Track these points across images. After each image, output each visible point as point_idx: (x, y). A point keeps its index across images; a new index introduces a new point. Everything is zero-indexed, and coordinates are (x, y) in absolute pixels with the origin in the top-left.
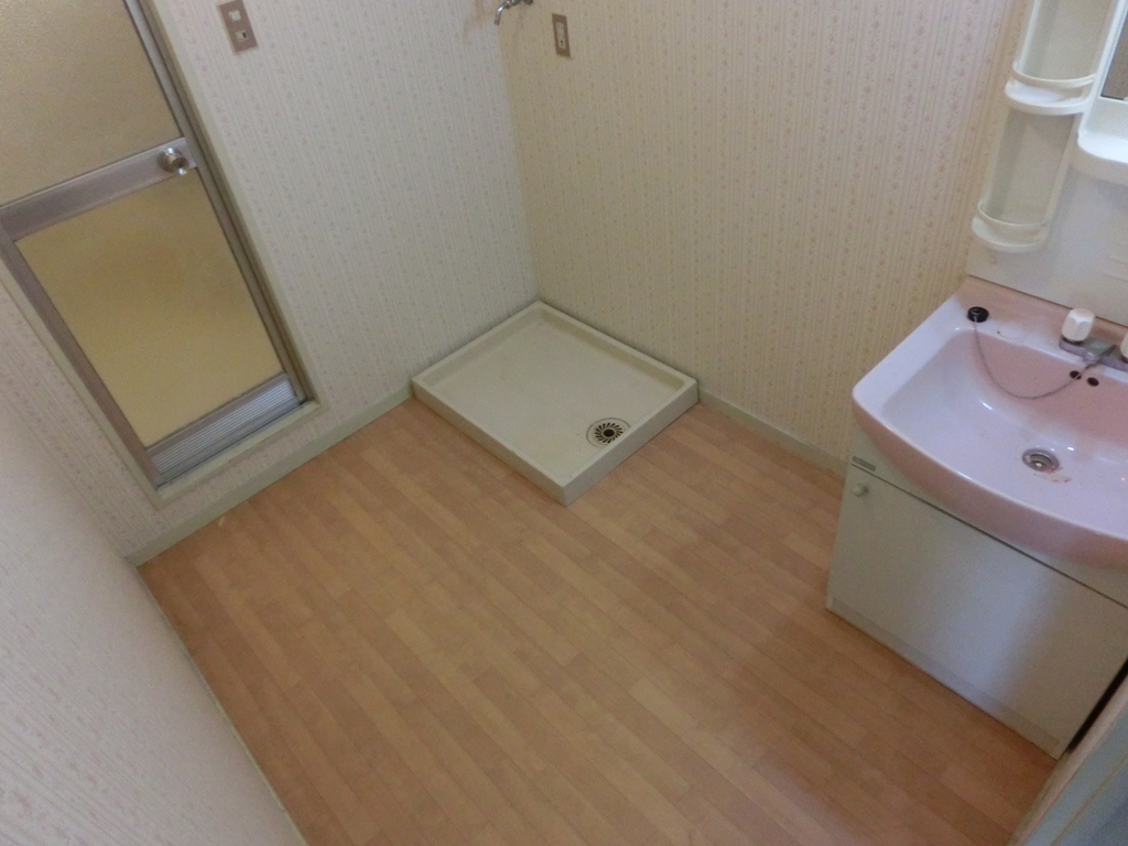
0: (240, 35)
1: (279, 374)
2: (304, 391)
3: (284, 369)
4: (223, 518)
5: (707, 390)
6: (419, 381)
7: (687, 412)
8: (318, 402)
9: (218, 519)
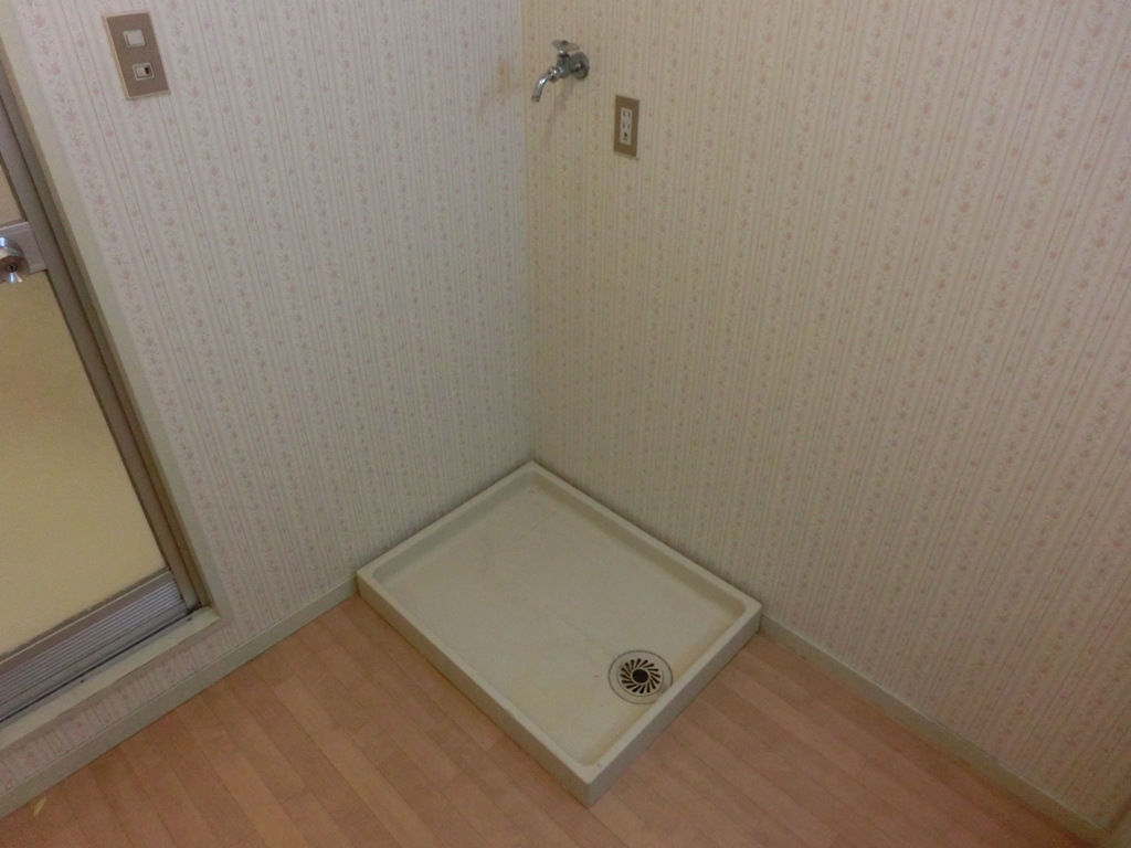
0: (140, 70)
1: (162, 571)
2: (196, 593)
3: (167, 564)
4: (44, 800)
5: (773, 617)
6: (366, 575)
7: (744, 646)
8: (217, 613)
9: (38, 798)
